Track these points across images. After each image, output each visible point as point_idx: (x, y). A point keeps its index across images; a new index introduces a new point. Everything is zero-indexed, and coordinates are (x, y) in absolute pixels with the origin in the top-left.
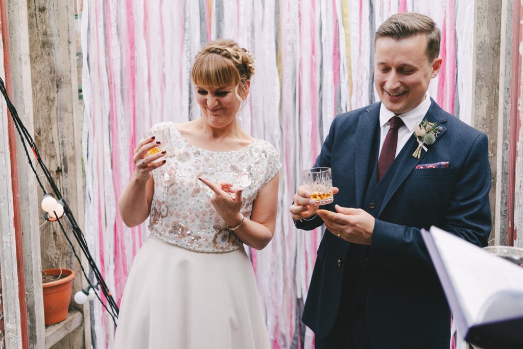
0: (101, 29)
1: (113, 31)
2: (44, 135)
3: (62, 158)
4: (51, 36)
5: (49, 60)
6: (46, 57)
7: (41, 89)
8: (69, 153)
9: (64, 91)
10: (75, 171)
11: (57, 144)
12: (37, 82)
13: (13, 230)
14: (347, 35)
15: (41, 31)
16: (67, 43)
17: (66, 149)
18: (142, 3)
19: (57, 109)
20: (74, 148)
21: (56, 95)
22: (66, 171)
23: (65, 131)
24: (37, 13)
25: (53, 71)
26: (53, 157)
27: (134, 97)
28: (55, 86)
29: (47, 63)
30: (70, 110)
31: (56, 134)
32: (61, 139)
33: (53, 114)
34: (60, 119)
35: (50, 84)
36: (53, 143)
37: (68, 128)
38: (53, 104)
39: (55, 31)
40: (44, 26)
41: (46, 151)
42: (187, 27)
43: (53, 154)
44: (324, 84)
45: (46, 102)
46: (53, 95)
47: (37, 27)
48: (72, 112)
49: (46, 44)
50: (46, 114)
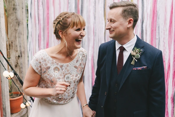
0: (36, 3)
1: (41, 3)
2: (14, 43)
3: (20, 52)
4: (16, 6)
5: (15, 15)
6: (14, 14)
7: (13, 26)
8: (23, 50)
9: (21, 26)
10: (25, 56)
11: (18, 46)
12: (11, 23)
15: (13, 4)
16: (22, 8)
17: (21, 48)
19: (18, 33)
20: (24, 48)
21: (18, 28)
22: (21, 56)
23: (21, 42)
25: (17, 19)
26: (17, 51)
27: (48, 28)
28: (18, 25)
29: (15, 16)
30: (23, 34)
31: (18, 43)
32: (20, 45)
33: (17, 35)
34: (19, 37)
35: (16, 24)
36: (17, 46)
37: (22, 41)
38: (17, 31)
39: (17, 4)
40: (14, 2)
41: (14, 49)
43: (17, 50)
45: (14, 31)
46: (17, 28)
47: (11, 2)
48: (24, 35)
49: (14, 9)
50: (14, 35)
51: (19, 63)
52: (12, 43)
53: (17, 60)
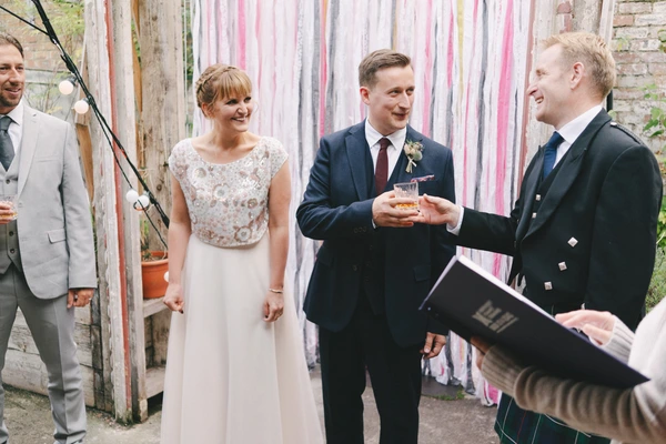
0: (213, 33)
1: (223, 33)
2: (154, 132)
4: (162, 42)
5: (159, 65)
6: (157, 62)
7: (153, 91)
9: (171, 93)
11: (164, 140)
12: (150, 84)
13: (116, 215)
14: (461, 35)
15: (154, 38)
16: (174, 49)
18: (255, 3)
19: (165, 110)
21: (165, 97)
23: (171, 130)
24: (151, 21)
25: (162, 75)
26: (161, 152)
28: (164, 89)
29: (158, 67)
30: (175, 111)
31: (164, 131)
32: (168, 137)
33: (163, 115)
34: (167, 118)
35: (160, 87)
36: (162, 140)
37: (174, 127)
38: (162, 105)
39: (165, 40)
40: (157, 34)
41: (156, 146)
42: (300, 25)
43: (162, 149)
44: (437, 85)
45: (157, 102)
46: (162, 96)
47: (151, 35)
48: (177, 113)
49: (157, 50)
50: (156, 114)
51: (165, 180)
52: (151, 131)
53: (162, 175)
